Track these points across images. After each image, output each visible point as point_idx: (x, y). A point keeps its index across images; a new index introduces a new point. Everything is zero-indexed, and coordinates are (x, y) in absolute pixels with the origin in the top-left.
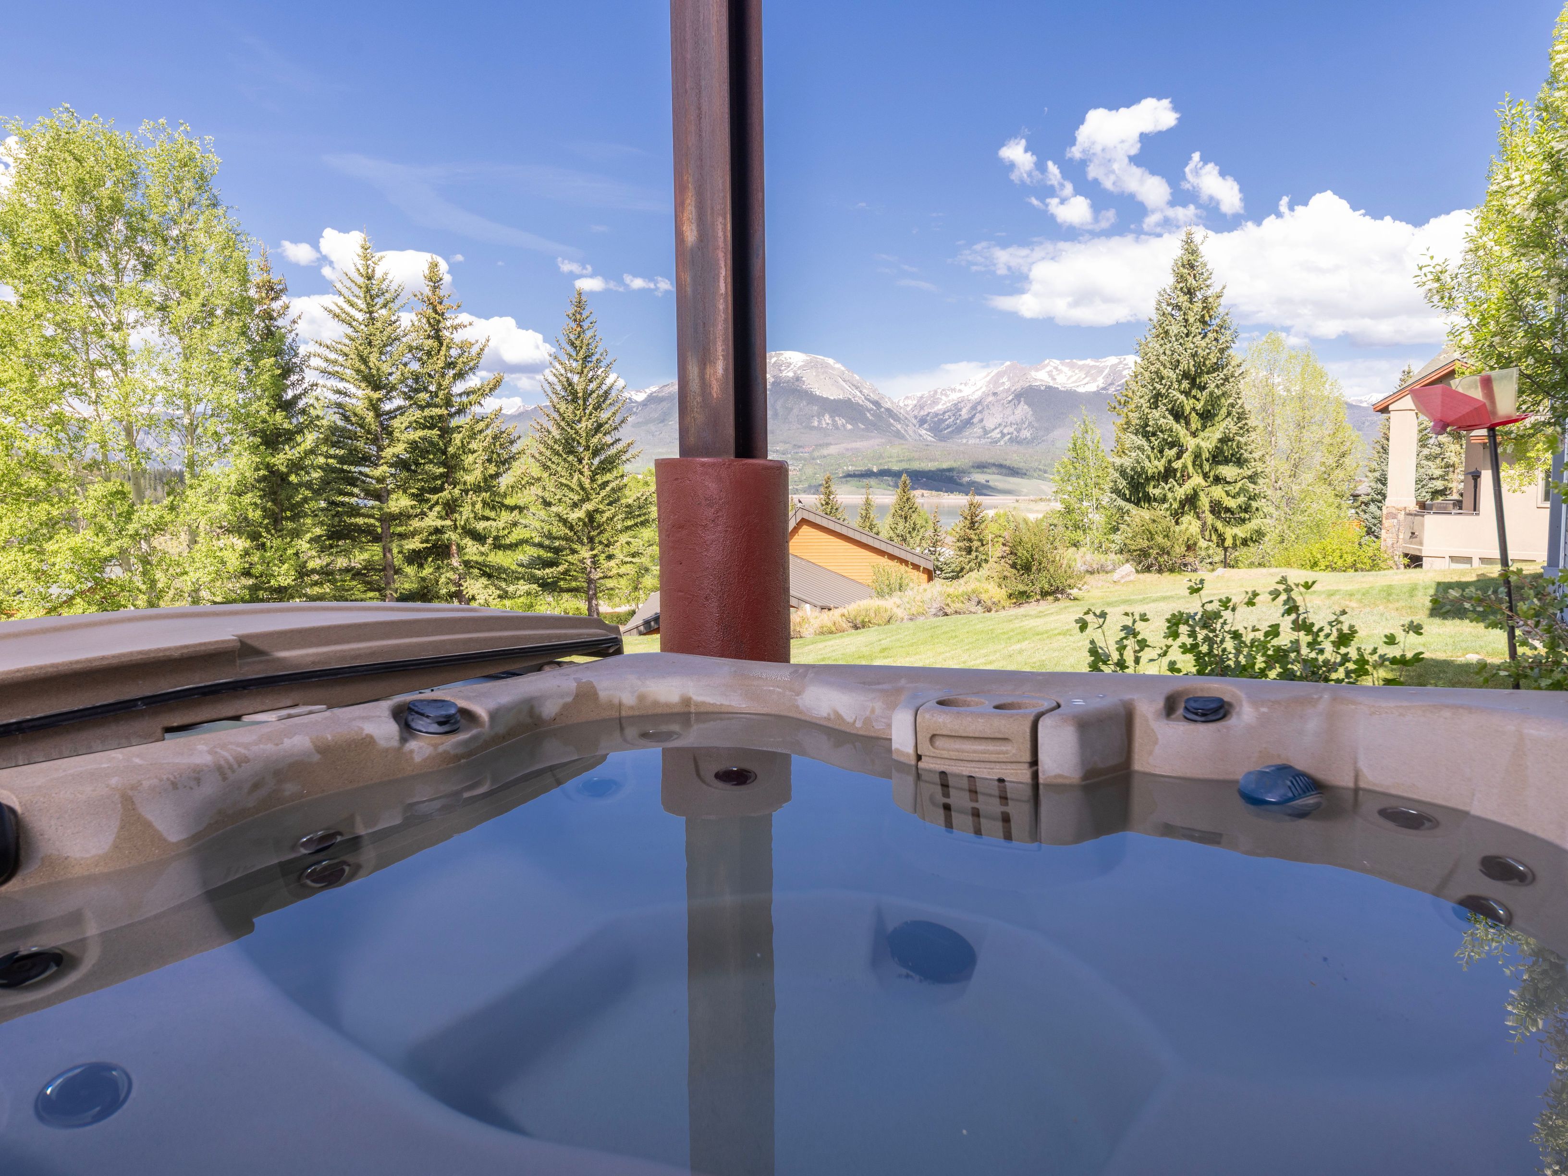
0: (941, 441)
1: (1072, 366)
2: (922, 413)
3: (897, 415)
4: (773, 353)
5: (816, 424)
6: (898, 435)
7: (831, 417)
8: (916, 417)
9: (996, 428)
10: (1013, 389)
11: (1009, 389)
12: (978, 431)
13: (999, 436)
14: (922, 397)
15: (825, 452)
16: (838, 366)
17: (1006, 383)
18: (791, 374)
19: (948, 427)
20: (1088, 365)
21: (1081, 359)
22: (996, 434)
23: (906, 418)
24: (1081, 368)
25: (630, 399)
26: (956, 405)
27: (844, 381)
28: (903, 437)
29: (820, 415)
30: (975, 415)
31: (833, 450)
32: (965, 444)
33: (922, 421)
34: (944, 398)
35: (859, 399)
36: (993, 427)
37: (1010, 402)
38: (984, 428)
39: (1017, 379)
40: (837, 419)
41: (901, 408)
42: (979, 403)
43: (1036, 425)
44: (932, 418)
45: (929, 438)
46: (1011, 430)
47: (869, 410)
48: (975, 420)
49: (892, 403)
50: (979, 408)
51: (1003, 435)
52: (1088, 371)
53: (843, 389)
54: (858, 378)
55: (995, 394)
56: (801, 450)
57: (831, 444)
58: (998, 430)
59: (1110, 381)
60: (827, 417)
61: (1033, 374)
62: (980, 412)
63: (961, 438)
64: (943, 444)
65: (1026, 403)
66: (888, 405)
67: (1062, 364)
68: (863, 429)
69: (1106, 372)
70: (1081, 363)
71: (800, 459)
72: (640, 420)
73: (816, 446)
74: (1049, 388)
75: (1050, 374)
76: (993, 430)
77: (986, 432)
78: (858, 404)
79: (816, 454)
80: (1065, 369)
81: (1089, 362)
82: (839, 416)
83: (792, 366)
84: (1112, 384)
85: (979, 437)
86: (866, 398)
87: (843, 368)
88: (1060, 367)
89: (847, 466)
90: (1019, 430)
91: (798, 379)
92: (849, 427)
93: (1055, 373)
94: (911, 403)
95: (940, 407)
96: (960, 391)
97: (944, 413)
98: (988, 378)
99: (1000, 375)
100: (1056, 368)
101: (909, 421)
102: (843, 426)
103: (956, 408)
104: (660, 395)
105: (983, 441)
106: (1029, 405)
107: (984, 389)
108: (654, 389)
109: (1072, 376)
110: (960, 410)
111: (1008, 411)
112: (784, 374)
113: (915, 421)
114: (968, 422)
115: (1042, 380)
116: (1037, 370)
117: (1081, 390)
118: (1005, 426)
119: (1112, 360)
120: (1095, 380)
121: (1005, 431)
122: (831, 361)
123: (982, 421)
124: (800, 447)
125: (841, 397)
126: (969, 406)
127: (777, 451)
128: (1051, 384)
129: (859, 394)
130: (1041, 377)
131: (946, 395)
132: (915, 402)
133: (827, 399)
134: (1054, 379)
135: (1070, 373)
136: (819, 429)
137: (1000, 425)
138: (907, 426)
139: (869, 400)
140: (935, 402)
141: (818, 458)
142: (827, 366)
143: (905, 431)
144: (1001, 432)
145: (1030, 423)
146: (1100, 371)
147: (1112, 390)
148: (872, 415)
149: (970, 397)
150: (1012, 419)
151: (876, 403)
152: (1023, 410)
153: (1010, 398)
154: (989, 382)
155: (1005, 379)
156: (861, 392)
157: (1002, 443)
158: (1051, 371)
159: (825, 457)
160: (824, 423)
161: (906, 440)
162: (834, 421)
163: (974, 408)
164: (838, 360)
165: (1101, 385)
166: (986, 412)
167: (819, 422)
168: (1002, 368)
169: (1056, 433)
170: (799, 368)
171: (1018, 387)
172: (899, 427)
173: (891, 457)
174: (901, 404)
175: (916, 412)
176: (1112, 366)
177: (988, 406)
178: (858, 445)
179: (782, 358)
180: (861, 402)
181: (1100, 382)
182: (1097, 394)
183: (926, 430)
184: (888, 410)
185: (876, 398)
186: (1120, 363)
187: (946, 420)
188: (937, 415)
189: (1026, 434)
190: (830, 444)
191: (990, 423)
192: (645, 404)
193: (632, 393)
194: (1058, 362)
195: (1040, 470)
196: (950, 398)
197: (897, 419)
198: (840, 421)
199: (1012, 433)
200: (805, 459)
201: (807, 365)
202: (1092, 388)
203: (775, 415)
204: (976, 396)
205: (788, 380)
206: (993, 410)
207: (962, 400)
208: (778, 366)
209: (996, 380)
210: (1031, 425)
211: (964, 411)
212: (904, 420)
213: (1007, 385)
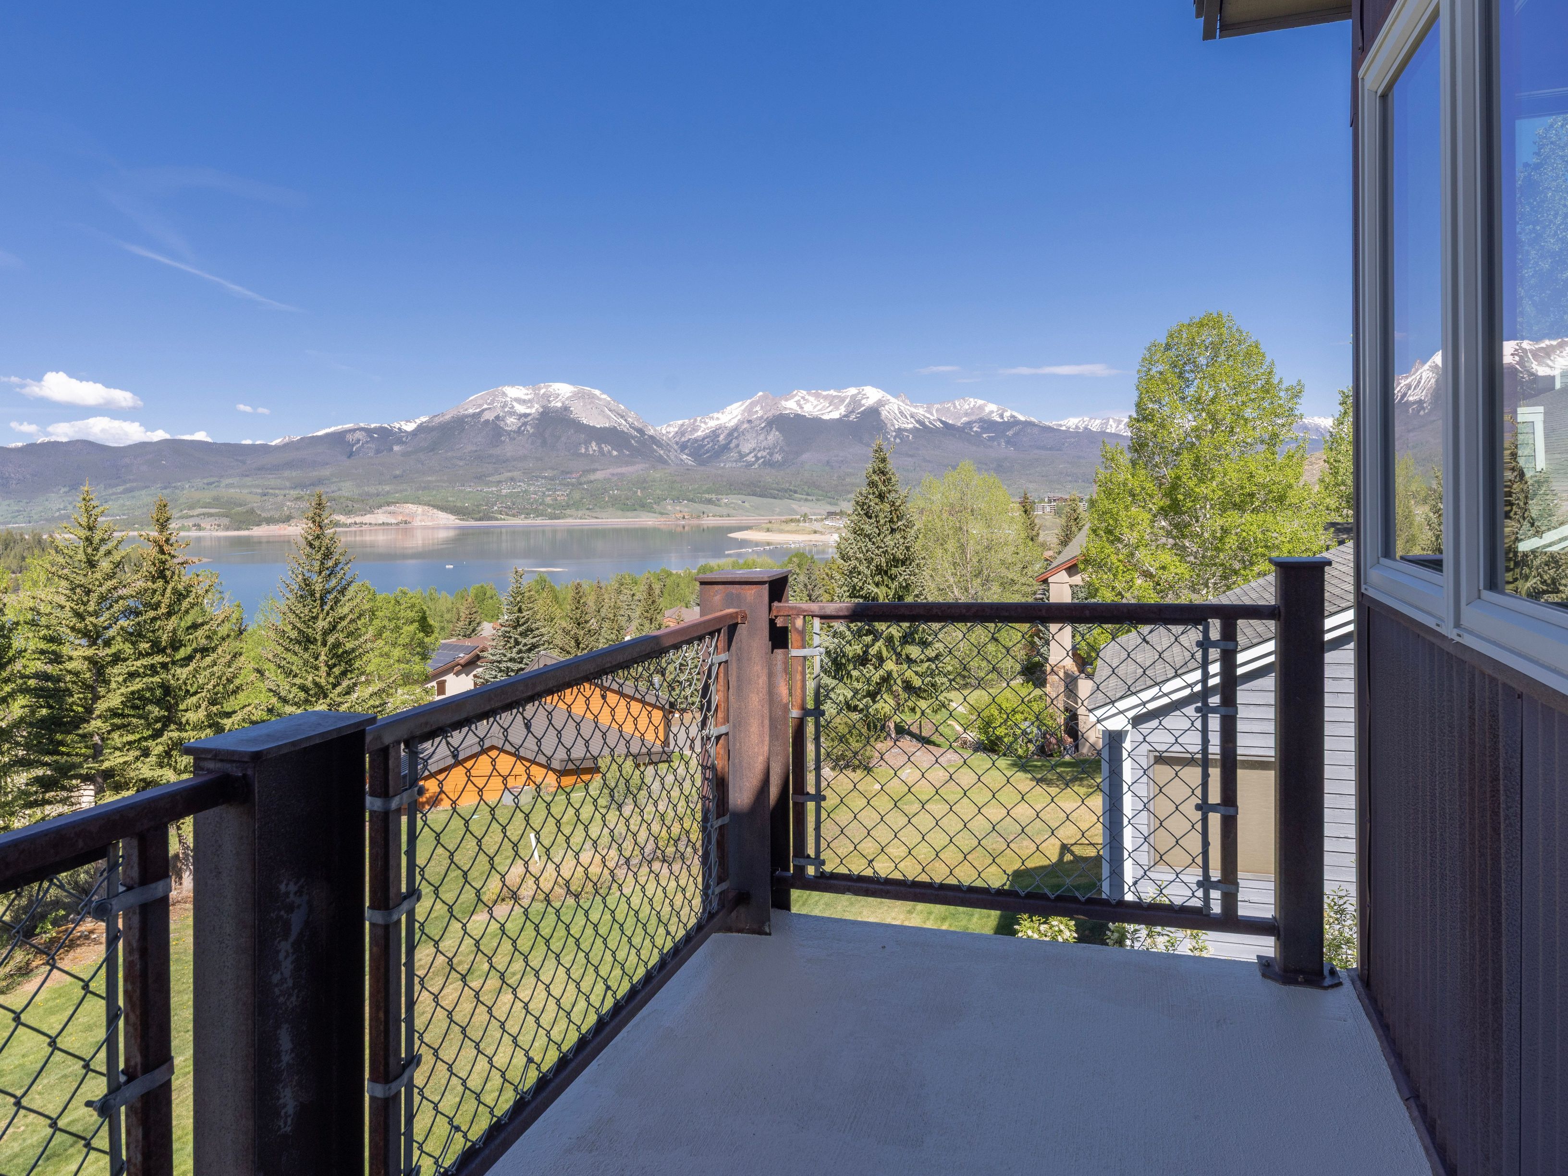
0: (701, 465)
1: (817, 396)
2: (683, 439)
3: (659, 441)
4: (542, 385)
5: (583, 451)
6: (662, 460)
7: (597, 444)
8: (677, 443)
9: (750, 453)
10: (765, 417)
11: (762, 417)
12: (734, 455)
13: (753, 459)
14: (682, 425)
15: (592, 477)
16: (604, 396)
17: (759, 412)
18: (559, 405)
19: (707, 451)
20: (831, 396)
21: (825, 390)
22: (751, 458)
23: (668, 444)
24: (825, 398)
25: (399, 429)
26: (714, 431)
27: (610, 411)
28: (665, 462)
29: (587, 443)
30: (731, 440)
31: (599, 475)
32: (722, 468)
33: (683, 447)
34: (703, 425)
35: (623, 425)
36: (747, 452)
37: (763, 429)
38: (739, 452)
39: (769, 408)
40: (603, 446)
41: (663, 435)
42: (736, 429)
43: (786, 448)
44: (692, 444)
45: (690, 462)
46: (765, 454)
47: (634, 437)
48: (732, 445)
49: (655, 430)
50: (735, 434)
51: (757, 459)
52: (831, 400)
53: (609, 418)
54: (623, 407)
55: (749, 422)
56: (568, 476)
57: (598, 470)
58: (752, 455)
59: (850, 409)
60: (594, 444)
61: (783, 403)
62: (736, 438)
63: (720, 462)
64: (703, 468)
65: (777, 429)
66: (651, 433)
67: (809, 394)
68: (628, 456)
69: (847, 401)
70: (825, 393)
71: (568, 485)
72: (410, 449)
73: (583, 471)
74: (797, 416)
75: (798, 403)
76: (748, 454)
77: (742, 456)
78: (623, 431)
79: (583, 479)
80: (812, 399)
81: (832, 392)
82: (605, 443)
83: (560, 397)
84: (852, 412)
85: (736, 461)
86: (630, 427)
87: (609, 399)
88: (807, 397)
89: (613, 491)
90: (771, 454)
91: (566, 409)
92: (615, 453)
93: (802, 402)
94: (673, 430)
95: (699, 433)
96: (718, 419)
97: (704, 439)
98: (743, 407)
99: (754, 405)
100: (803, 398)
101: (671, 447)
102: (609, 452)
103: (714, 435)
104: (430, 425)
105: (739, 464)
106: (780, 432)
107: (739, 417)
108: (424, 419)
109: (817, 405)
110: (718, 436)
111: (762, 437)
112: (552, 404)
113: (676, 447)
114: (726, 448)
115: (790, 409)
116: (787, 400)
117: (826, 417)
118: (759, 451)
119: (853, 391)
120: (837, 408)
121: (759, 455)
122: (597, 392)
123: (738, 446)
124: (567, 473)
125: (607, 425)
126: (726, 432)
127: (546, 477)
128: (799, 413)
129: (624, 422)
130: (790, 406)
131: (705, 423)
132: (676, 429)
133: (594, 427)
134: (802, 408)
135: (815, 403)
136: (586, 455)
137: (754, 449)
138: (670, 451)
139: (633, 428)
140: (695, 429)
141: (585, 483)
142: (593, 397)
143: (668, 456)
144: (756, 456)
145: (781, 447)
146: (842, 400)
147: (852, 417)
148: (636, 442)
149: (727, 425)
150: (764, 444)
151: (641, 431)
152: (774, 436)
153: (763, 425)
154: (744, 411)
155: (758, 408)
156: (626, 420)
157: (756, 466)
158: (799, 401)
159: (591, 482)
160: (590, 449)
161: (669, 464)
162: (600, 448)
163: (730, 434)
164: (604, 393)
165: (843, 413)
166: (741, 438)
167: (587, 449)
168: (756, 398)
169: (805, 456)
170: (567, 399)
171: (770, 414)
172: (662, 452)
173: (654, 481)
174: (664, 432)
175: (677, 439)
176: (852, 396)
177: (743, 432)
178: (623, 470)
179: (551, 389)
180: (626, 430)
181: (842, 410)
182: (839, 421)
183: (687, 455)
184: (651, 437)
185: (640, 426)
186: (859, 393)
187: (706, 445)
188: (696, 440)
189: (778, 457)
190: (595, 470)
191: (746, 448)
192: (414, 433)
193: (402, 423)
194: (805, 392)
195: (791, 490)
196: (709, 425)
197: (660, 445)
198: (606, 448)
199: (765, 457)
200: (573, 485)
201: (576, 396)
202: (836, 415)
203: (544, 443)
204: (732, 423)
205: (556, 410)
206: (748, 436)
207: (719, 428)
208: (547, 397)
209: (749, 410)
210: (782, 450)
211: (722, 437)
212: (666, 446)
213: (760, 414)
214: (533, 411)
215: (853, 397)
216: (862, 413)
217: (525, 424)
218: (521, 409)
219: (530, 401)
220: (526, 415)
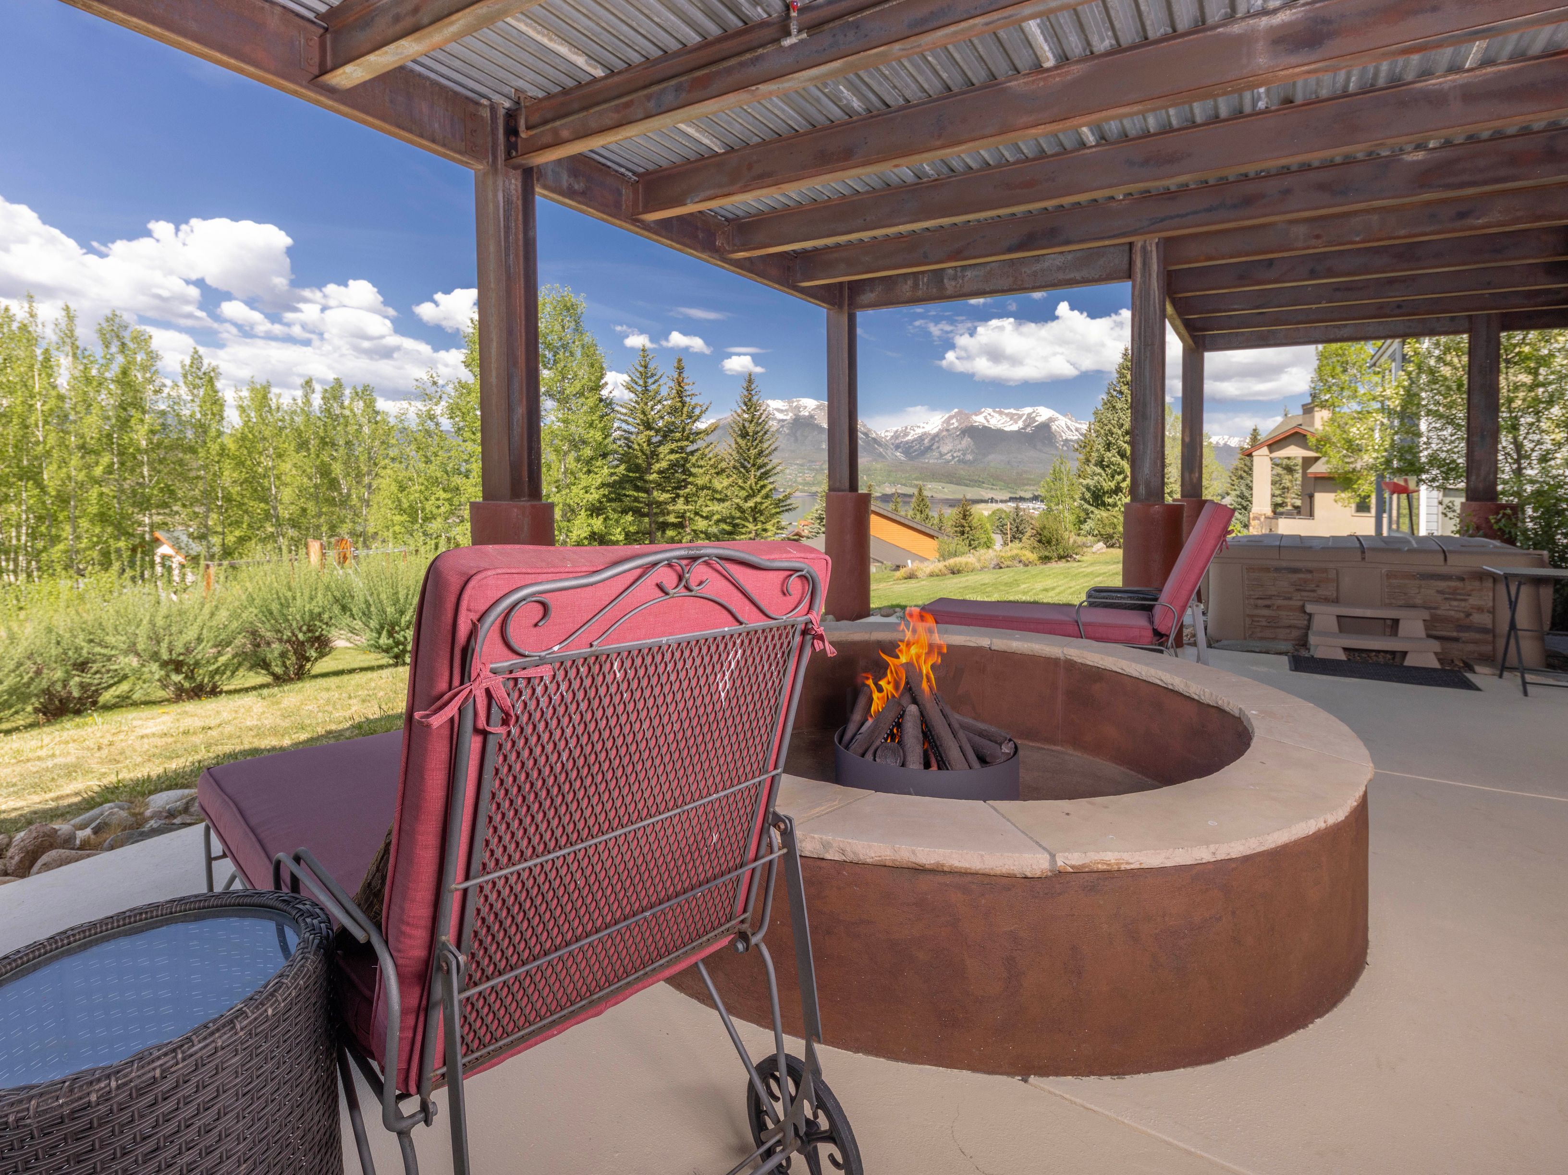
0: (911, 460)
1: (1001, 413)
2: (897, 441)
4: (795, 400)
5: (824, 446)
6: (881, 455)
8: (893, 444)
9: (948, 453)
10: (960, 427)
11: (957, 427)
12: (936, 454)
13: (951, 458)
14: (897, 431)
17: (955, 423)
18: (807, 414)
19: (916, 451)
20: (1011, 413)
21: (1006, 409)
22: (949, 457)
24: (1007, 415)
26: (920, 436)
28: (884, 457)
30: (934, 443)
32: (927, 463)
33: (897, 447)
34: (912, 432)
36: (946, 452)
37: (958, 436)
38: (940, 452)
39: (962, 421)
41: (882, 438)
42: (937, 435)
43: (976, 451)
44: (904, 445)
45: (902, 458)
46: (959, 454)
47: (860, 438)
48: (934, 447)
49: (877, 434)
50: (937, 439)
51: (954, 457)
52: (1011, 416)
55: (947, 430)
56: (813, 463)
58: (950, 454)
59: (1027, 423)
61: (974, 418)
62: (938, 442)
63: (925, 459)
64: (912, 462)
65: (969, 437)
66: (874, 435)
67: (993, 412)
69: (1024, 417)
70: (1007, 411)
71: (813, 470)
74: (985, 427)
75: (985, 418)
77: (942, 455)
80: (996, 415)
81: (1012, 411)
83: (808, 409)
84: (1028, 425)
85: (937, 459)
88: (992, 414)
90: (964, 455)
91: (811, 417)
93: (988, 417)
94: (890, 434)
95: (909, 438)
96: (923, 427)
97: (913, 442)
98: (943, 420)
99: (951, 418)
100: (989, 414)
101: (888, 446)
103: (921, 438)
105: (940, 461)
106: (971, 438)
107: (940, 427)
109: (1000, 420)
110: (924, 440)
111: (957, 442)
113: (892, 447)
114: (929, 448)
115: (979, 422)
116: (976, 416)
117: (1006, 429)
118: (955, 452)
119: (1028, 410)
120: (1016, 423)
121: (955, 455)
123: (938, 447)
126: (930, 437)
127: (797, 464)
128: (986, 425)
130: (979, 420)
131: (914, 430)
132: (892, 434)
134: (988, 421)
135: (999, 418)
137: (951, 451)
138: (887, 449)
139: (860, 432)
140: (906, 434)
143: (885, 453)
144: (952, 455)
145: (972, 450)
146: (1020, 417)
147: (1028, 430)
148: (862, 441)
149: (930, 432)
150: (959, 447)
151: (865, 434)
152: (966, 441)
153: (958, 433)
154: (943, 422)
155: (954, 421)
157: (954, 463)
158: (986, 416)
161: (886, 459)
163: (933, 439)
165: (1021, 427)
166: (941, 442)
168: (953, 413)
169: (991, 457)
170: (812, 410)
171: (963, 426)
172: (881, 450)
173: (876, 470)
174: (882, 435)
175: (893, 441)
177: (942, 438)
179: (801, 403)
181: (1020, 424)
182: (1018, 432)
183: (900, 452)
184: (874, 439)
185: (865, 430)
186: (1033, 412)
187: (914, 446)
188: (907, 443)
189: (970, 457)
191: (944, 449)
194: (990, 410)
197: (880, 444)
199: (960, 457)
200: (817, 470)
201: (818, 408)
202: (1015, 427)
203: (796, 440)
204: (935, 431)
205: (805, 418)
206: (947, 441)
207: (925, 434)
208: (798, 408)
209: (948, 421)
210: (972, 452)
211: (926, 441)
212: (885, 446)
213: (956, 425)
214: (788, 417)
215: (1029, 415)
216: (1036, 427)
217: (782, 426)
218: (780, 416)
219: (786, 411)
220: (783, 421)
